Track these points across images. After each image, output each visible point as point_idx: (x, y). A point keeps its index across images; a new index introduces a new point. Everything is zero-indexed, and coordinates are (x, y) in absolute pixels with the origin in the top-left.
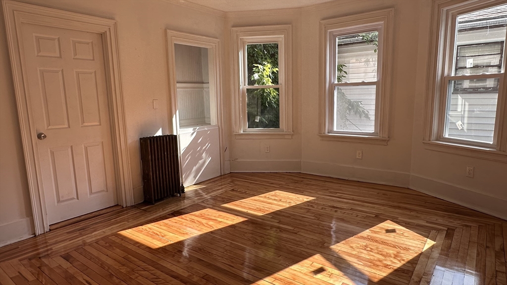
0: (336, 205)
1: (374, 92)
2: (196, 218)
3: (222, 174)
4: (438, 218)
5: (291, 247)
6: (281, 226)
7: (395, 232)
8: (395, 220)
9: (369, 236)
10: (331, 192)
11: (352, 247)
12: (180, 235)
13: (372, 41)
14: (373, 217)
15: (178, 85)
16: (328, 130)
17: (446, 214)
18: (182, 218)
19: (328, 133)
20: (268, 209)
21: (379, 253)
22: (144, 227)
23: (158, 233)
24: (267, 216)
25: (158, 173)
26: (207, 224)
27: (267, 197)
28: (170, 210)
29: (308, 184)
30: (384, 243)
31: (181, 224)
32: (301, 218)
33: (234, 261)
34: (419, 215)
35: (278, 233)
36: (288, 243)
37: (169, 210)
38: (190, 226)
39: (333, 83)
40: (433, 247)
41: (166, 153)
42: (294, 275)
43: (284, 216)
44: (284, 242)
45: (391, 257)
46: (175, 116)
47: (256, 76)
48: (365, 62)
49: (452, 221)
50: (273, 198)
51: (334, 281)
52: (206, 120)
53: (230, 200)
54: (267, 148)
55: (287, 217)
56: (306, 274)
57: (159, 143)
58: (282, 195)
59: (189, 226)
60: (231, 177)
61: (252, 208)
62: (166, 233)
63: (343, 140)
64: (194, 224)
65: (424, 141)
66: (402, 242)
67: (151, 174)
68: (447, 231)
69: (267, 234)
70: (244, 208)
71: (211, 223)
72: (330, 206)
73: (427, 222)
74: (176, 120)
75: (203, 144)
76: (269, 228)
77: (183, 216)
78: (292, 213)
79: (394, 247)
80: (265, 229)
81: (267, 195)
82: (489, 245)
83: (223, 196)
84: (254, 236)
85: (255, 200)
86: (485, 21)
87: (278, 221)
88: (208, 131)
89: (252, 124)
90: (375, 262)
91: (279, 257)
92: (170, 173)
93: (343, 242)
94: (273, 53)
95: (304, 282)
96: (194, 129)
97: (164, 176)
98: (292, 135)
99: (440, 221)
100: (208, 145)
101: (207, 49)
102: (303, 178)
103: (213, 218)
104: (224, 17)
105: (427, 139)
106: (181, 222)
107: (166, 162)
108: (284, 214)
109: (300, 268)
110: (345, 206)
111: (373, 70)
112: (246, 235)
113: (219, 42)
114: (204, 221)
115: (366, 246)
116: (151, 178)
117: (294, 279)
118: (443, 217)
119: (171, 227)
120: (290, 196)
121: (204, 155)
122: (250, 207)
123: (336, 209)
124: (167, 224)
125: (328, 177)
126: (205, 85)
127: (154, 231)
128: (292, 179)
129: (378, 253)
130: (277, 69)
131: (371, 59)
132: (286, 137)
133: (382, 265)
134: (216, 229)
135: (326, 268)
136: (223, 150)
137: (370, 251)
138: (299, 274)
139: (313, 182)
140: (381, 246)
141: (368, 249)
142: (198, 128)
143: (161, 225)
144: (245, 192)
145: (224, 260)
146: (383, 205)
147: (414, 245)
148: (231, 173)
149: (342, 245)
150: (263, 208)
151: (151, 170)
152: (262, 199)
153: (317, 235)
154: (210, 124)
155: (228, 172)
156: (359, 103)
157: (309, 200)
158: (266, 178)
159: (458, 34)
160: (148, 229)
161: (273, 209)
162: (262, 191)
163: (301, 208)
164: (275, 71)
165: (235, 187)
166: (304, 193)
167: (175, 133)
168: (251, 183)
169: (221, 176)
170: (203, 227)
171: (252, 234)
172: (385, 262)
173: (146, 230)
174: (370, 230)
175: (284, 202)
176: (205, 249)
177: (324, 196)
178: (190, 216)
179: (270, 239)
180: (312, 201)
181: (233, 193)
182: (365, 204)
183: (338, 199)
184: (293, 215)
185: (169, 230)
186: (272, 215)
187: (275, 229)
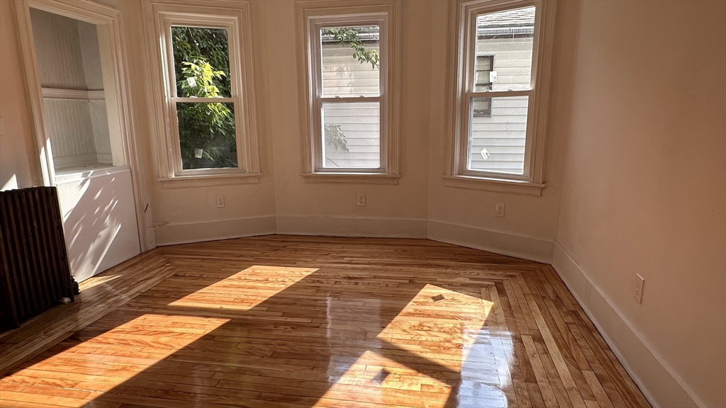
0: (352, 274)
1: (377, 113)
2: (128, 335)
3: (143, 251)
4: (479, 272)
5: (321, 350)
6: (289, 320)
7: (444, 298)
8: (435, 283)
9: (417, 310)
10: (335, 258)
11: (404, 331)
12: (110, 374)
13: (348, 42)
14: (406, 284)
15: (45, 91)
16: (315, 167)
17: (483, 266)
18: (100, 342)
19: (315, 171)
20: (254, 298)
21: (442, 330)
22: (14, 377)
23: (58, 382)
24: (258, 308)
25: (21, 264)
26: (157, 342)
27: (243, 278)
28: (63, 332)
29: (296, 250)
30: (438, 316)
31: (102, 353)
32: (313, 303)
33: (240, 396)
34: (457, 272)
35: (290, 332)
36: (314, 344)
37: (60, 330)
38: (123, 352)
39: (319, 96)
40: (493, 310)
41: (35, 224)
42: (350, 391)
43: (285, 304)
44: (307, 344)
45: (457, 333)
46: (43, 149)
47: (192, 82)
48: (337, 71)
49: (494, 273)
51: (410, 385)
52: (98, 156)
53: (181, 292)
54: (220, 200)
55: (291, 304)
56: (365, 387)
57: (18, 204)
58: (265, 271)
59: (120, 353)
60: (162, 253)
61: (227, 299)
62: (77, 377)
63: (335, 180)
64: (131, 348)
65: (444, 177)
66: (458, 310)
67: (6, 267)
68: (496, 285)
69: (273, 337)
70: (213, 302)
71: (164, 339)
72: (345, 278)
73: (471, 279)
74: (47, 157)
75: (103, 201)
76: (272, 327)
77: (99, 338)
78: (295, 296)
79: (453, 318)
80: (266, 330)
81: (240, 275)
82: (543, 295)
83: (161, 289)
84: (254, 345)
85: (225, 287)
86: (508, 28)
87: (281, 314)
88: (111, 176)
89: (190, 163)
90: (442, 344)
91: (313, 369)
92: (48, 261)
93: (389, 325)
94: (205, 46)
95: (369, 399)
96: (86, 175)
97: (36, 268)
98: (260, 178)
99: (482, 274)
100: (113, 203)
101: (96, 25)
102: (283, 241)
103: (163, 330)
105: (448, 173)
106: (99, 351)
107: (38, 241)
108: (284, 300)
109: (353, 379)
110: (364, 274)
111: (349, 84)
112: (239, 346)
113: (118, 15)
114: (148, 339)
115: (421, 325)
117: (354, 399)
118: (483, 269)
119: (82, 364)
120: (279, 272)
121: (107, 220)
122: (223, 299)
123: (354, 281)
124: (70, 360)
125: (320, 236)
126: (91, 94)
127: (47, 380)
128: (268, 246)
129: (440, 331)
130: (222, 73)
131: (345, 68)
132: (250, 181)
133: (454, 346)
134: (180, 347)
135: (388, 369)
136: (141, 209)
137: (430, 330)
138: (356, 389)
139: (302, 246)
140: (439, 321)
141: (425, 328)
142: (92, 171)
143: (56, 365)
144: (201, 276)
145: (223, 399)
146: (411, 265)
147: (473, 311)
148: (157, 247)
149: (391, 331)
150: (245, 297)
152: (235, 283)
153: (349, 323)
154: (111, 165)
155: (151, 246)
156: (338, 129)
157: (310, 273)
158: (223, 249)
160: (27, 379)
161: (262, 297)
162: (229, 270)
163: (306, 288)
164: (219, 76)
165: (177, 270)
166: (297, 263)
167: (47, 184)
168: (203, 260)
169: (141, 254)
170: (152, 350)
171: (249, 342)
172: (454, 341)
173: (24, 381)
174: (414, 302)
175: (273, 282)
176: (175, 390)
177: (328, 265)
178: (115, 336)
179: (284, 345)
180: (315, 274)
181: (178, 280)
182: (388, 267)
183: (349, 265)
184: (298, 300)
185: (81, 371)
186: (267, 305)
187: (283, 327)
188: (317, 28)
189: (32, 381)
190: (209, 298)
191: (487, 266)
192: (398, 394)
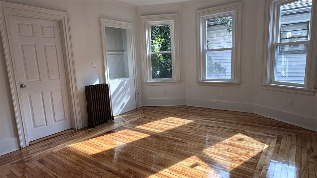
0: (208, 124)
1: (230, 54)
2: (122, 135)
3: (137, 108)
4: (271, 131)
5: (181, 151)
6: (175, 138)
8: (245, 133)
9: (229, 143)
10: (205, 117)
11: (219, 150)
12: (112, 145)
14: (231, 131)
15: (108, 53)
16: (202, 78)
17: (276, 128)
18: (113, 135)
19: (203, 80)
20: (166, 128)
22: (89, 141)
23: (98, 145)
24: (165, 132)
25: (97, 108)
26: (129, 138)
27: (165, 121)
28: (105, 131)
29: (190, 113)
30: (238, 147)
31: (112, 139)
32: (187, 133)
33: (146, 160)
34: (260, 129)
35: (173, 142)
36: (179, 148)
38: (118, 140)
39: (205, 49)
40: (268, 148)
41: (101, 95)
42: (184, 168)
43: (176, 132)
44: (177, 148)
45: (244, 155)
49: (280, 132)
50: (170, 121)
51: (209, 171)
52: (126, 74)
53: (143, 123)
54: (165, 91)
55: (178, 133)
57: (97, 89)
58: (175, 119)
60: (143, 109)
61: (156, 128)
62: (103, 145)
63: (211, 84)
64: (120, 139)
65: (262, 84)
66: (250, 146)
67: (93, 108)
68: (277, 138)
69: (166, 143)
70: (152, 128)
71: (131, 138)
72: (205, 126)
73: (265, 133)
74: (107, 74)
76: (167, 140)
79: (245, 149)
81: (165, 119)
82: (303, 146)
83: (138, 121)
85: (158, 123)
86: (298, 9)
87: (173, 135)
89: (155, 76)
90: (233, 158)
91: (174, 157)
92: (104, 108)
93: (213, 146)
95: (190, 172)
96: (119, 80)
97: (101, 109)
98: (180, 82)
99: (273, 132)
101: (126, 29)
102: (187, 109)
103: (132, 135)
104: (136, 9)
105: (264, 82)
107: (102, 101)
109: (187, 163)
110: (214, 125)
112: (153, 144)
113: (133, 25)
114: (127, 137)
115: (228, 149)
116: (93, 111)
117: (184, 170)
118: (275, 130)
119: (106, 141)
120: (180, 120)
122: (155, 127)
123: (208, 127)
124: (103, 139)
125: (204, 108)
126: (125, 53)
127: (96, 144)
128: (181, 110)
129: (235, 153)
132: (177, 84)
133: (238, 160)
136: (137, 93)
137: (231, 152)
138: (187, 167)
139: (194, 111)
140: (237, 149)
141: (229, 151)
142: (121, 79)
143: (100, 140)
144: (152, 119)
145: (140, 160)
146: (238, 124)
147: (257, 147)
148: (142, 107)
149: (213, 149)
150: (163, 128)
151: (92, 106)
152: (162, 122)
153: (197, 143)
154: (129, 77)
155: (140, 106)
157: (191, 122)
158: (163, 110)
159: (281, 18)
160: (91, 143)
161: (169, 128)
162: (162, 117)
163: (187, 127)
165: (145, 115)
166: (189, 118)
167: (107, 83)
168: (155, 113)
169: (136, 109)
170: (126, 140)
171: (157, 144)
172: (240, 158)
173: (90, 143)
174: (230, 139)
175: (176, 124)
176: (128, 154)
177: (201, 120)
178: (118, 134)
179: (168, 147)
180: (193, 123)
181: (144, 119)
182: (227, 123)
183: (209, 121)
184: (182, 131)
185: (105, 143)
186: (169, 132)
187: (171, 140)
188: (205, 20)
189: (92, 143)
190: (151, 126)
191: (278, 129)
192: (202, 173)
